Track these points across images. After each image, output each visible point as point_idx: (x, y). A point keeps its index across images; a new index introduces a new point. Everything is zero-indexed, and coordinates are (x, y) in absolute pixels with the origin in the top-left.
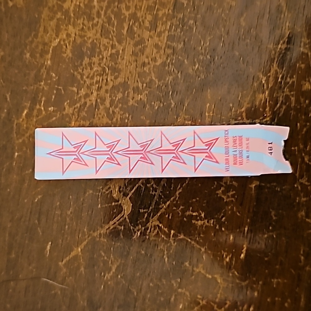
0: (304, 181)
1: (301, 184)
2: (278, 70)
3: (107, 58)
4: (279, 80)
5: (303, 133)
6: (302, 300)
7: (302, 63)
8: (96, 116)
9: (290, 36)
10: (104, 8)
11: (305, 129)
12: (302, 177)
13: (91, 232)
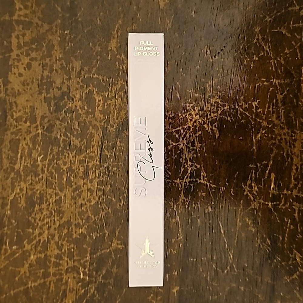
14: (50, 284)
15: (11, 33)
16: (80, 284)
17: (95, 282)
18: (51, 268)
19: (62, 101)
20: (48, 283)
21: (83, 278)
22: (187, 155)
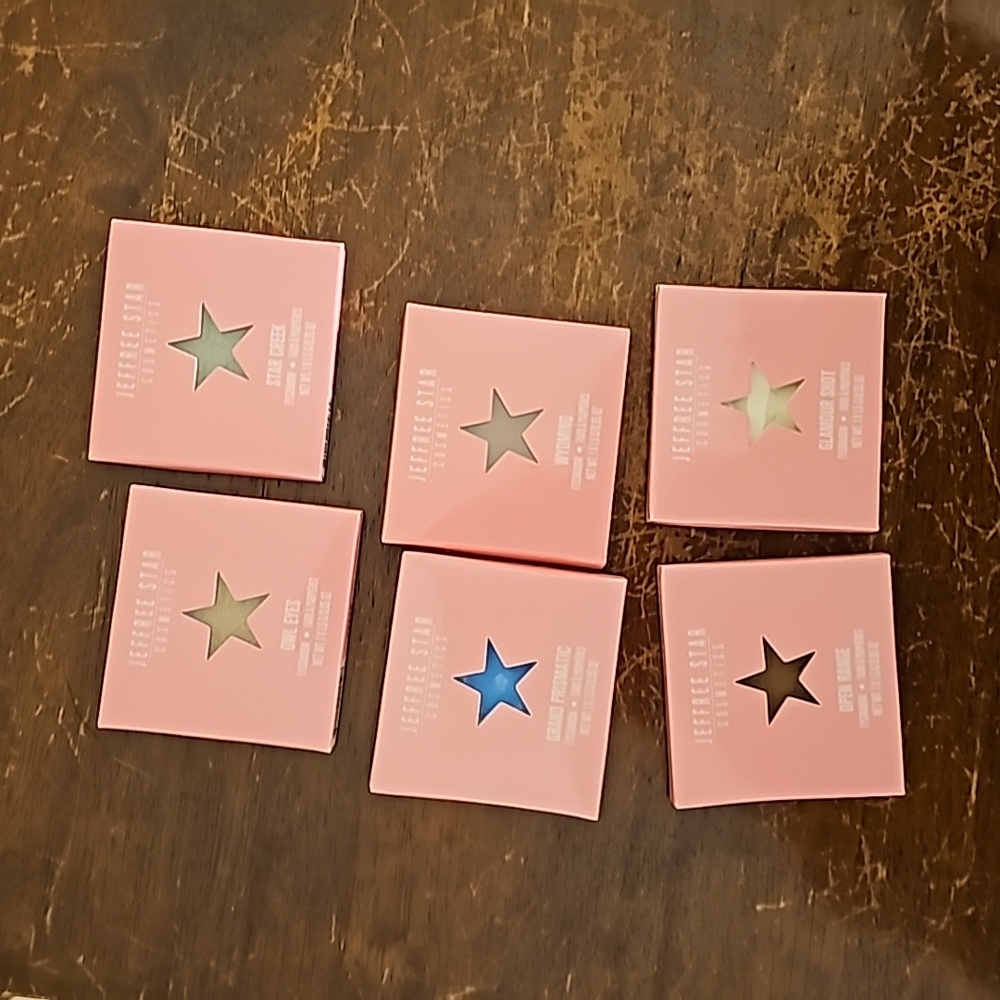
0: (966, 556)
1: (963, 561)
2: (913, 382)
3: (638, 383)
4: (916, 398)
5: (961, 479)
6: (978, 746)
7: (952, 369)
8: (627, 474)
9: (929, 326)
10: (630, 304)
11: (963, 474)
12: (962, 549)
13: (634, 656)
14: (627, 545)
15: (573, 30)
16: (689, 548)
17: (721, 545)
18: (631, 512)
19: (668, 173)
20: (623, 543)
21: (695, 537)
22: (920, 290)
